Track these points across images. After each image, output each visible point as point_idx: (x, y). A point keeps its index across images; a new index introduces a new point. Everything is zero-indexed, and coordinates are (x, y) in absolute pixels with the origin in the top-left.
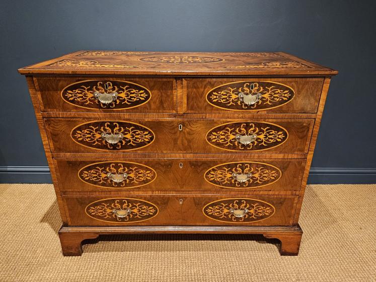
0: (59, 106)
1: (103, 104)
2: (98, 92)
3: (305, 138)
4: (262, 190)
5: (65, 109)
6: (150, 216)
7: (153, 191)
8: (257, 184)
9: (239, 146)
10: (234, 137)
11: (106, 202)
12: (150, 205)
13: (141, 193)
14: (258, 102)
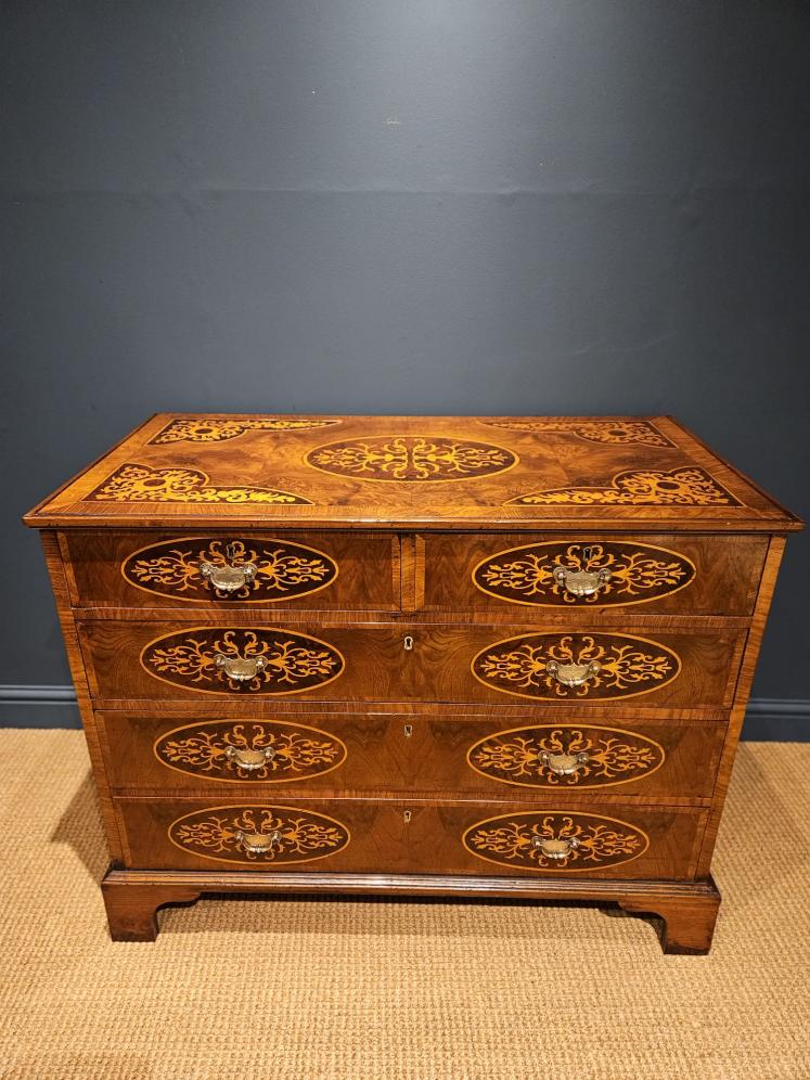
0: (116, 594)
1: (220, 590)
2: (209, 563)
3: (724, 673)
4: (616, 793)
5: (128, 598)
6: (327, 849)
7: (337, 791)
8: (603, 779)
9: (554, 687)
10: (542, 666)
11: (219, 814)
12: (328, 825)
13: (306, 795)
14: (603, 589)
